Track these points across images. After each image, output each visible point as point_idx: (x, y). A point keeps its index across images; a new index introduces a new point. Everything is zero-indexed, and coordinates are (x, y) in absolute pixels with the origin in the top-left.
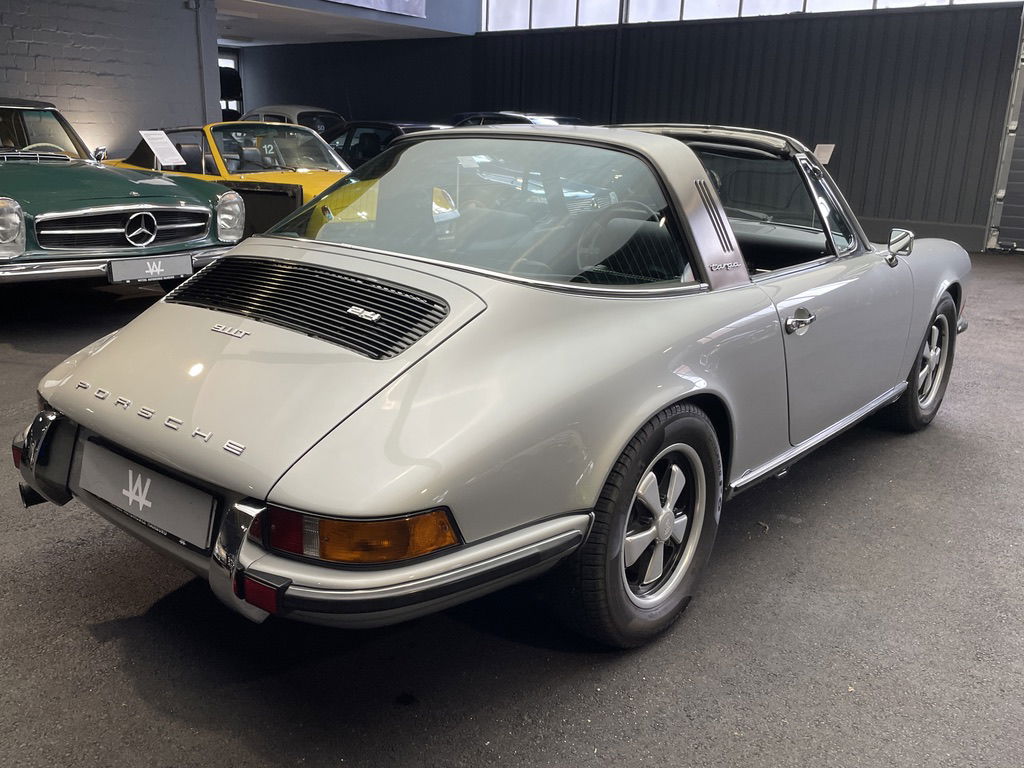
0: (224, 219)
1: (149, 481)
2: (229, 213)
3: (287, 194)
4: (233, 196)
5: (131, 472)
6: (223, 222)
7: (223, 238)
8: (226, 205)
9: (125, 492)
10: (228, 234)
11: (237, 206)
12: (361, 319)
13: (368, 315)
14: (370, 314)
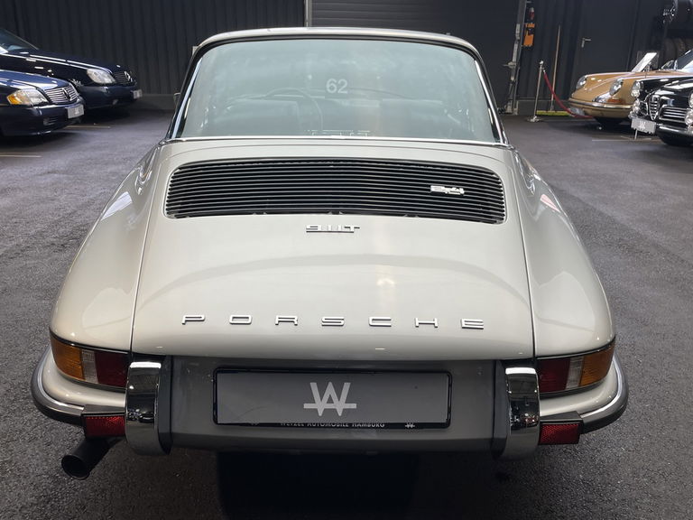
1: (347, 386)
5: (314, 386)
9: (307, 406)
12: (448, 195)
13: (453, 190)
14: (454, 189)
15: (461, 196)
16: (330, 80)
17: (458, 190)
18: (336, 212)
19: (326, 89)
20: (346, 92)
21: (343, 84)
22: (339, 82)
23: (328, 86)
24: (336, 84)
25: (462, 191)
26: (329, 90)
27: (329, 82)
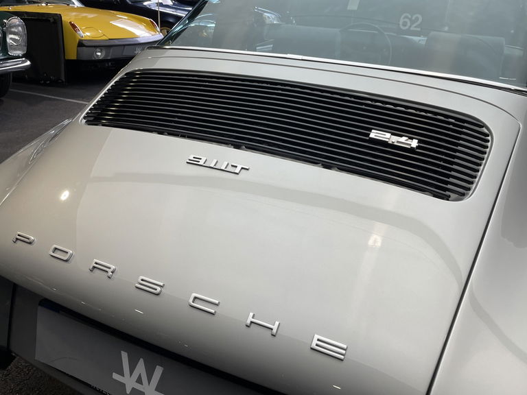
0: (11, 39)
1: (158, 371)
2: (14, 33)
3: (49, 21)
4: (16, 21)
5: (125, 356)
6: (11, 41)
7: (12, 53)
8: (13, 27)
9: (116, 376)
10: (15, 49)
11: (20, 28)
12: (393, 146)
13: (402, 141)
14: (403, 139)
15: (412, 150)
16: (404, 15)
17: (409, 142)
18: (237, 147)
19: (399, 24)
20: (419, 29)
21: (417, 19)
22: (413, 18)
23: (401, 23)
24: (410, 19)
25: (414, 143)
26: (402, 27)
27: (403, 17)
